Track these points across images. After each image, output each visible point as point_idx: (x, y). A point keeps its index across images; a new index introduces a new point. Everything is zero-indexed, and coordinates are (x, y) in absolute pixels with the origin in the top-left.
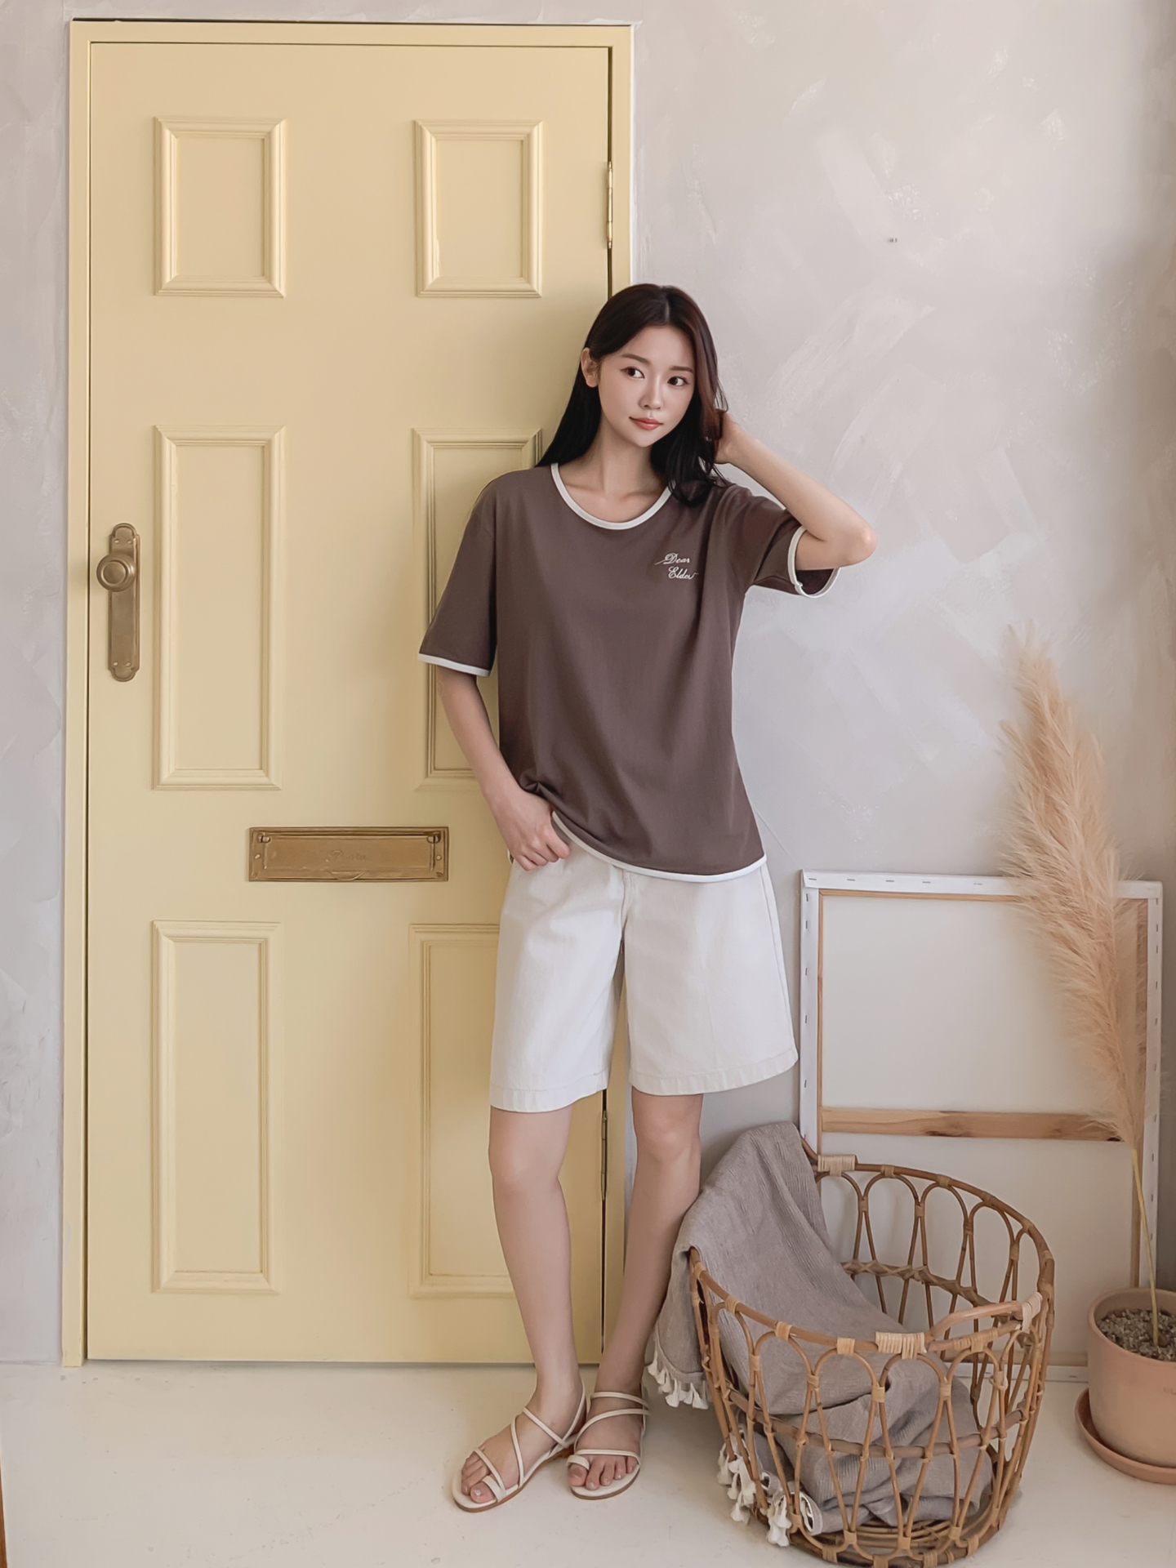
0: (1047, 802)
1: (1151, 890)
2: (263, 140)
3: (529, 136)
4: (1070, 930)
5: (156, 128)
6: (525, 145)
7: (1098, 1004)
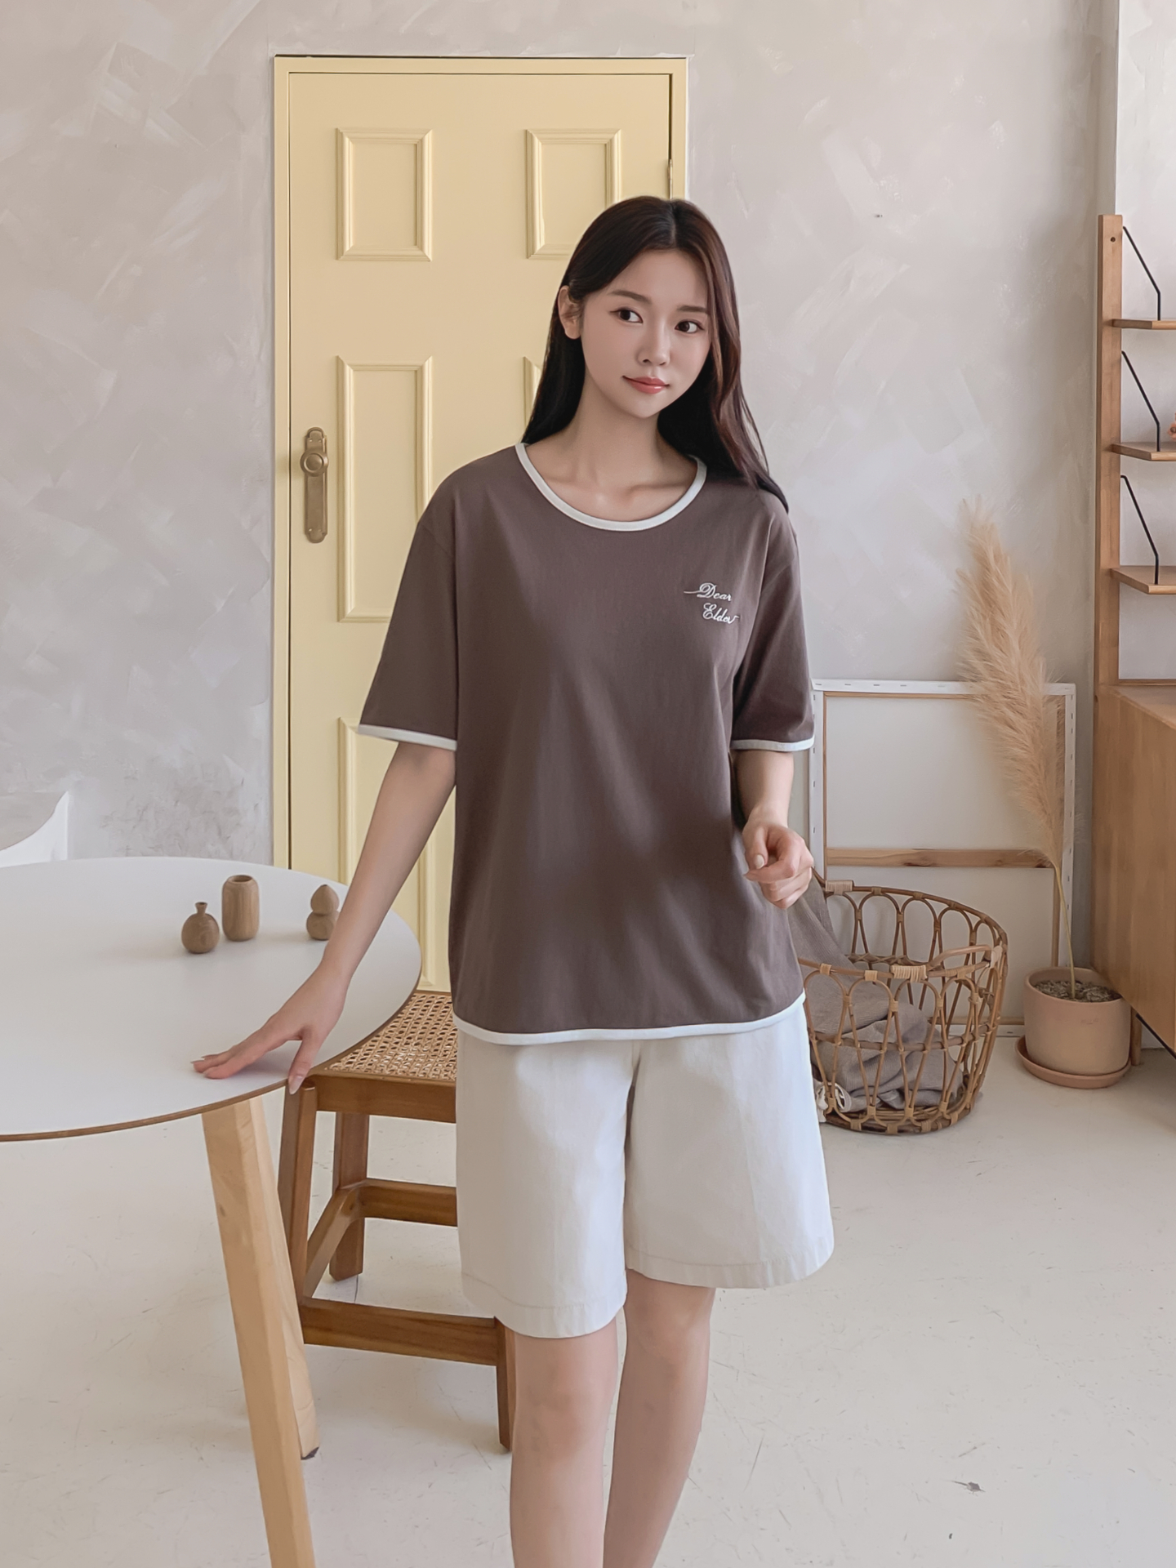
0: (992, 625)
1: (1068, 690)
2: (416, 145)
3: (611, 141)
4: (1010, 714)
5: (338, 137)
6: (608, 148)
7: (1032, 766)
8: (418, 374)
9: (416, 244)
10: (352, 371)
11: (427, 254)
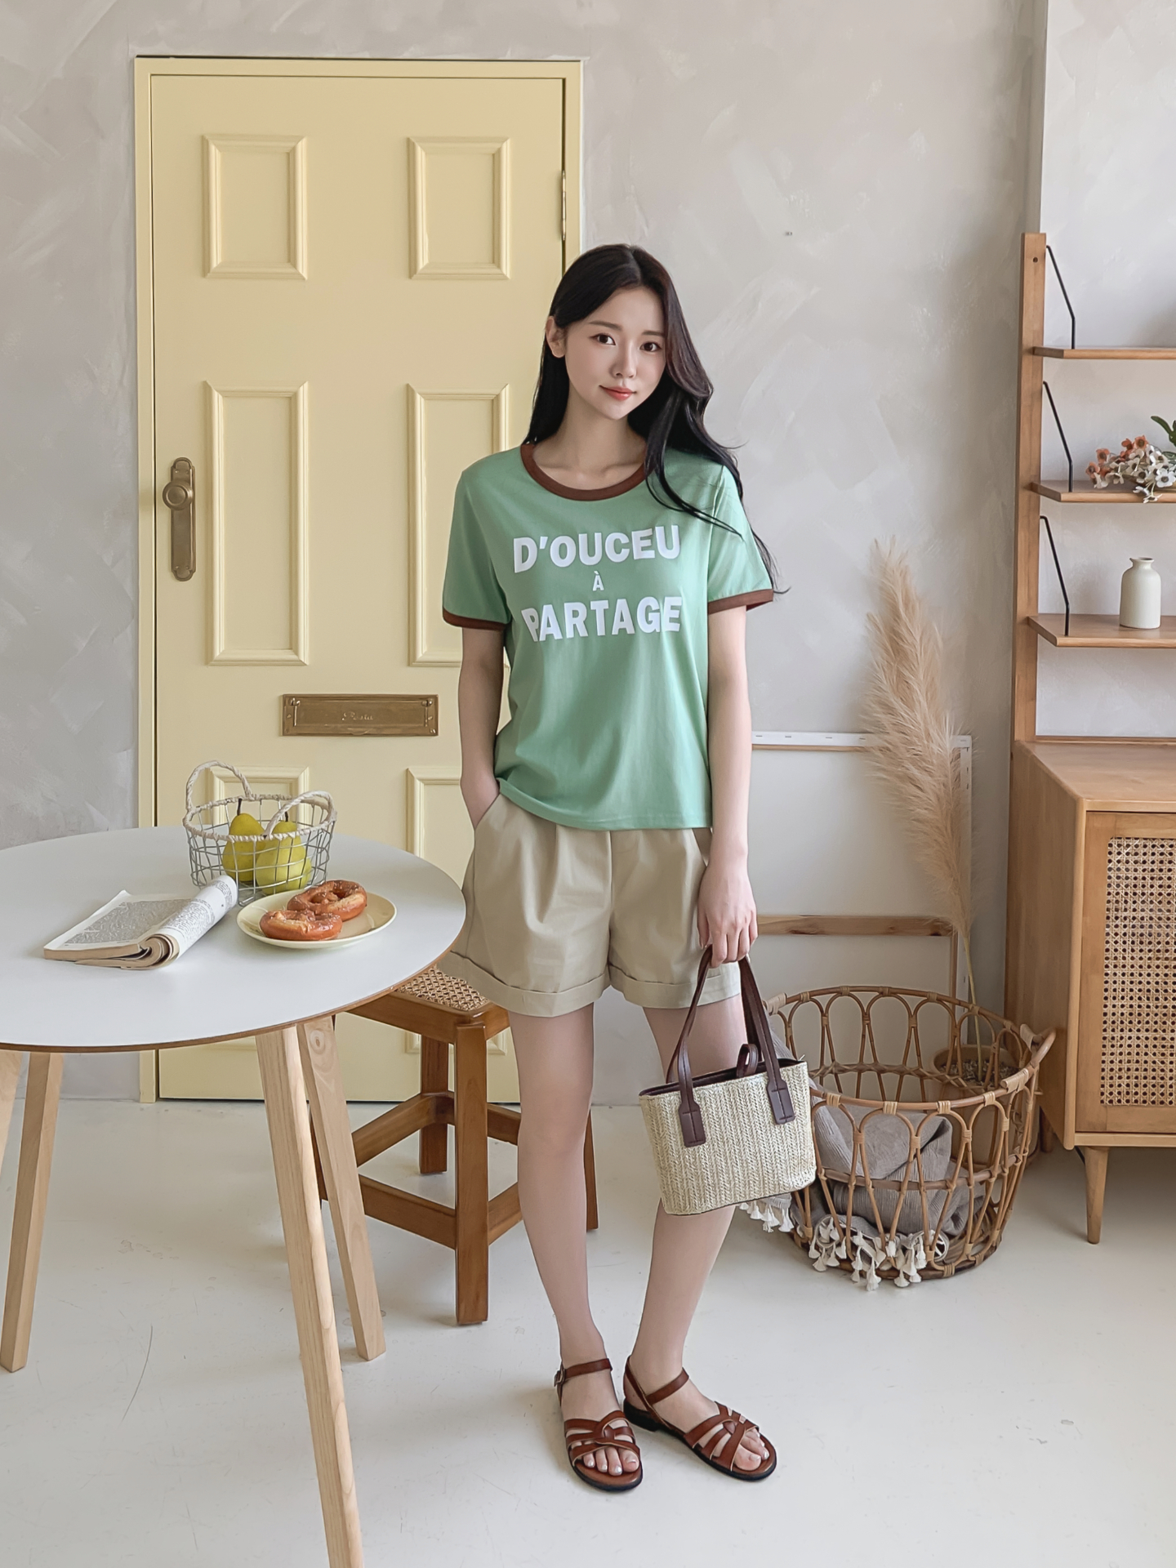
0: (898, 676)
1: (964, 742)
2: (288, 154)
3: (499, 151)
5: (205, 143)
6: (496, 158)
8: (292, 400)
9: (289, 261)
10: (220, 397)
11: (300, 271)
